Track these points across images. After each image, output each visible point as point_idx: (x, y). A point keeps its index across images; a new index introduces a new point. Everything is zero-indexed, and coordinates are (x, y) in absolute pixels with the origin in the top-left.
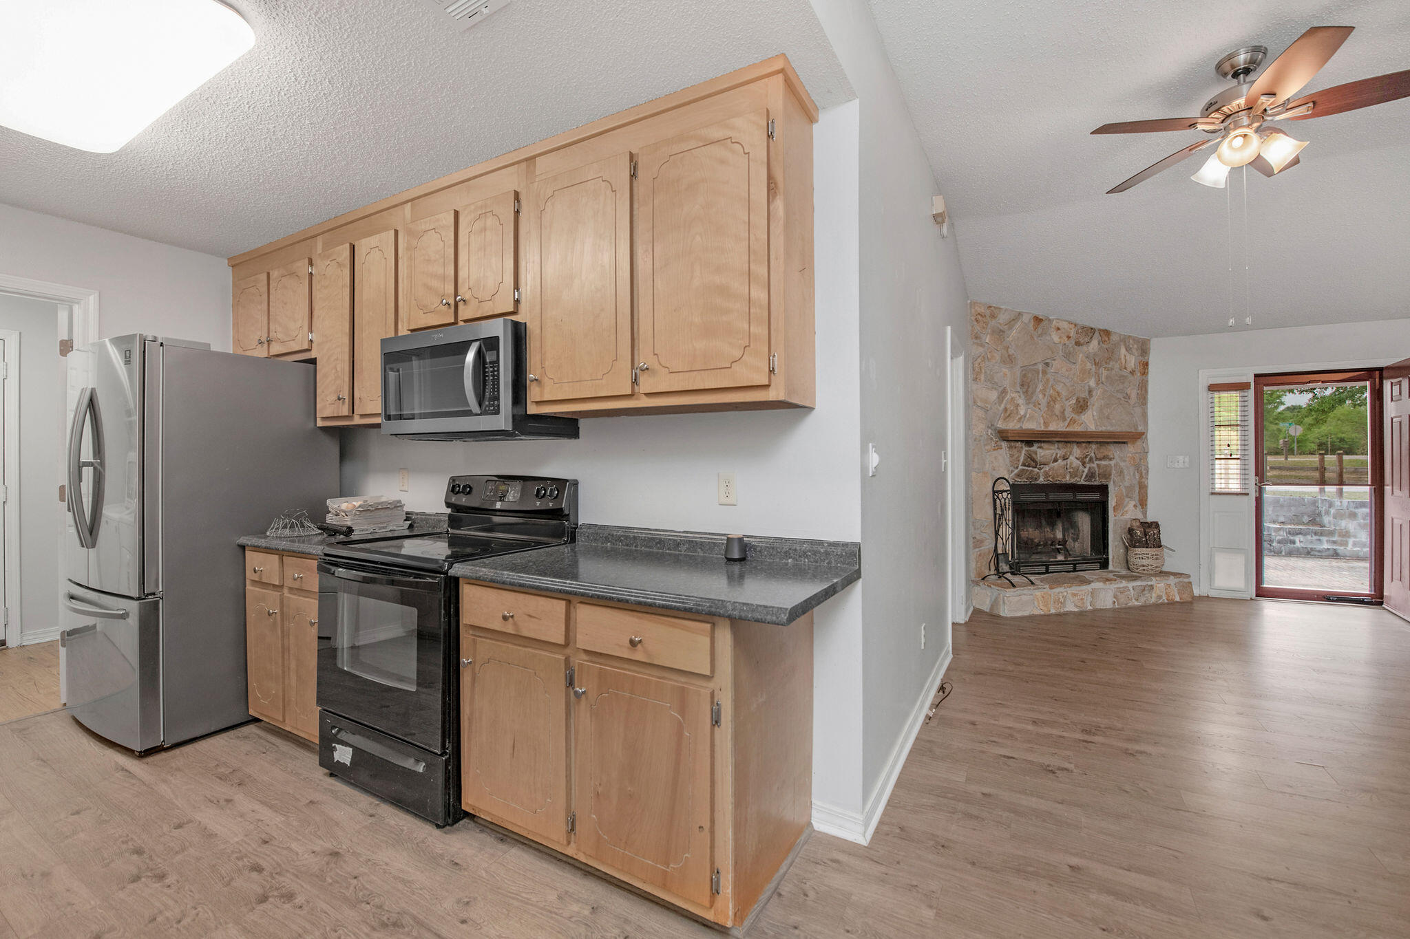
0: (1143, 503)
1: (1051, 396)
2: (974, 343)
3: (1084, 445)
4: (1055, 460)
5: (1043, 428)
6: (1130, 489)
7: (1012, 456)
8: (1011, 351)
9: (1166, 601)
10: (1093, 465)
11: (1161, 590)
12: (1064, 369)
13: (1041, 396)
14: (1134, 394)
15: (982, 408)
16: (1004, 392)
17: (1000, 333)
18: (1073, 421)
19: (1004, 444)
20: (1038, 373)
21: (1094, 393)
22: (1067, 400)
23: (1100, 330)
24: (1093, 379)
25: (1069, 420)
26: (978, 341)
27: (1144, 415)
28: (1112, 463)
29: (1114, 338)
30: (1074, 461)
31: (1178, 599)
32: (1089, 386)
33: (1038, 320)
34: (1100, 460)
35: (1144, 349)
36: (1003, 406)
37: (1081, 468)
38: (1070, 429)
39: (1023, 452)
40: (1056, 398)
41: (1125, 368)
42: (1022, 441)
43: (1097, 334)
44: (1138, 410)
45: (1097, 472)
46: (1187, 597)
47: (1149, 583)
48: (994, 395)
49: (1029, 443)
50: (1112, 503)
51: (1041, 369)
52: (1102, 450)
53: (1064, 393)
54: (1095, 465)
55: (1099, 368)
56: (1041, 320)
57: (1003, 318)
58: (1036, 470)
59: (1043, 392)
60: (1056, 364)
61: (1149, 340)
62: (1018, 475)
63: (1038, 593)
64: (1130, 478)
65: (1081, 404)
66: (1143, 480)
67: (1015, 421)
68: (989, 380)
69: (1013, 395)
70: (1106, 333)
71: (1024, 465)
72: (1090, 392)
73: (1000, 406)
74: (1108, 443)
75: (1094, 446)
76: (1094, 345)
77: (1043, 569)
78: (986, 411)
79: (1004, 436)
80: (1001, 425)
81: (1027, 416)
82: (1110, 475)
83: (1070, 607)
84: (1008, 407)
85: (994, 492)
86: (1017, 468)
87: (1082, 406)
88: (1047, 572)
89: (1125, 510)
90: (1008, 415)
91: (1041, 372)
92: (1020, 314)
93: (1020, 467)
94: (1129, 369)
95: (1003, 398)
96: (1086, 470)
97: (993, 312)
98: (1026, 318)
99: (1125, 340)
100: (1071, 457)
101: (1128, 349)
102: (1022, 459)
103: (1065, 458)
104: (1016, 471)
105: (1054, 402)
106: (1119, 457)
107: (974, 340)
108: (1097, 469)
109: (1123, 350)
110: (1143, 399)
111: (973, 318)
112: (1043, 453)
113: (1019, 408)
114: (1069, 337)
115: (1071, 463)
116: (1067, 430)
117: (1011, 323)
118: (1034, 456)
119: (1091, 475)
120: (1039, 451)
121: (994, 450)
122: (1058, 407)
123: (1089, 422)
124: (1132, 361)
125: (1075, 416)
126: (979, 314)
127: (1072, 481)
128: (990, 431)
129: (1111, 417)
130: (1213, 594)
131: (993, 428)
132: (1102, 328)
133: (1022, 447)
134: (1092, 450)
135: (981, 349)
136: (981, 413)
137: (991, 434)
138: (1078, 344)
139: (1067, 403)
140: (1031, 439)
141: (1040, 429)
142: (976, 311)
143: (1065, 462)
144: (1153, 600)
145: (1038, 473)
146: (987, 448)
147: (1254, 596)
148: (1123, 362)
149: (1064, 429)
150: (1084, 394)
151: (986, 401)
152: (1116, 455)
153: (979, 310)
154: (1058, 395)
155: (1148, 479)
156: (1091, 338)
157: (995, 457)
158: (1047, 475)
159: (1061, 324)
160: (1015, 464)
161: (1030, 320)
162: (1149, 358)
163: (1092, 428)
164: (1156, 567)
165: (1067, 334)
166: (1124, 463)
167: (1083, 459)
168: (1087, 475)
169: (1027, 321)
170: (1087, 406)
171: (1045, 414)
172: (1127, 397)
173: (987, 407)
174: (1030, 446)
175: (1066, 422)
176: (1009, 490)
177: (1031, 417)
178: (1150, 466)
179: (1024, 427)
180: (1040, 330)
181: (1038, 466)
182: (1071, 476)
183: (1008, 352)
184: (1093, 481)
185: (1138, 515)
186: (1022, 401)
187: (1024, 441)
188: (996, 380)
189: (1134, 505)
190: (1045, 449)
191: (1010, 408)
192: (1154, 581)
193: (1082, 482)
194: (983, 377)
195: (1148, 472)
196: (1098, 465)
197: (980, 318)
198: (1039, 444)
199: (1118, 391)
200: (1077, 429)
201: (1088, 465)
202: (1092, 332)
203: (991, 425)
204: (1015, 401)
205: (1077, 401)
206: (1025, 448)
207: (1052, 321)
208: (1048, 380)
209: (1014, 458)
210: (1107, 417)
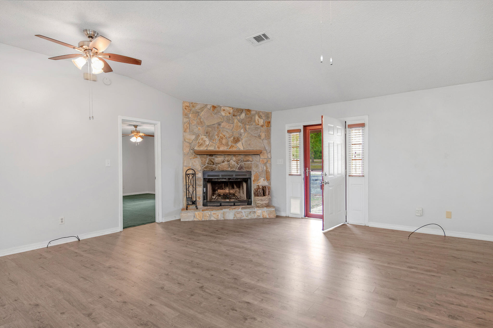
0: (268, 178)
1: (221, 137)
2: (185, 117)
3: (237, 156)
4: (223, 162)
5: (217, 149)
6: (261, 173)
8: (202, 120)
9: (262, 218)
10: (242, 163)
11: (261, 213)
12: (227, 126)
13: (216, 137)
14: (263, 135)
15: (188, 142)
16: (199, 136)
17: (197, 113)
18: (232, 146)
19: (198, 156)
20: (215, 128)
21: (243, 135)
22: (229, 138)
23: (245, 110)
24: (242, 129)
25: (230, 146)
26: (187, 116)
27: (269, 143)
28: (253, 163)
29: (253, 113)
30: (233, 162)
31: (268, 217)
32: (240, 132)
33: (214, 107)
34: (246, 161)
35: (268, 116)
36: (198, 141)
37: (236, 165)
38: (231, 150)
39: (208, 159)
40: (223, 138)
41: (258, 124)
42: (207, 155)
43: (244, 111)
44: (265, 142)
45: (244, 166)
46: (272, 217)
47: (253, 210)
48: (193, 137)
50: (253, 178)
51: (216, 126)
52: (246, 158)
53: (227, 135)
54: (243, 164)
55: (245, 125)
56: (216, 107)
57: (198, 107)
58: (214, 166)
59: (218, 135)
60: (223, 124)
61: (271, 113)
62: (205, 168)
63: (197, 213)
64: (261, 167)
65: (235, 139)
66: (268, 169)
67: (204, 147)
68: (191, 132)
69: (202, 137)
70: (249, 111)
71: (208, 164)
72: (241, 135)
73: (197, 141)
74: (249, 155)
76: (243, 115)
77: (219, 204)
78: (190, 144)
80: (196, 149)
81: (209, 145)
82: (251, 168)
83: (212, 219)
84: (200, 141)
85: (186, 174)
86: (205, 165)
87: (236, 140)
88: (221, 205)
89: (259, 181)
90: (200, 145)
91: (216, 127)
92: (206, 105)
93: (206, 165)
94: (260, 125)
95: (198, 138)
96: (239, 166)
97: (193, 105)
98: (209, 107)
99: (258, 113)
100: (231, 161)
101: (260, 117)
102: (207, 162)
103: (228, 161)
104: (205, 166)
107: (185, 116)
108: (244, 165)
109: (257, 117)
110: (268, 136)
111: (184, 108)
112: (218, 159)
113: (206, 142)
114: (230, 113)
115: (231, 163)
116: (230, 150)
117: (202, 109)
118: (213, 161)
119: (241, 168)
120: (216, 158)
121: (193, 158)
122: (224, 141)
123: (240, 147)
124: (261, 122)
125: (233, 144)
126: (187, 106)
127: (232, 170)
128: (192, 151)
129: (251, 144)
130: (290, 216)
132: (246, 109)
133: (207, 157)
134: (241, 157)
135: (188, 120)
136: (188, 145)
137: (192, 152)
138: (234, 115)
139: (230, 139)
140: (211, 154)
141: (215, 150)
142: (185, 105)
143: (228, 163)
144: (255, 217)
145: (215, 167)
146: (190, 157)
147: (303, 217)
148: (257, 122)
149: (228, 150)
150: (237, 136)
151: (190, 140)
152: (254, 160)
153: (186, 105)
154: (224, 136)
155: (271, 169)
156: (241, 113)
157: (194, 161)
158: (219, 168)
159: (225, 108)
160: (203, 164)
161: (211, 108)
162: (271, 120)
163: (242, 149)
164: (262, 204)
165: (229, 112)
166: (259, 163)
167: (237, 161)
168: (239, 168)
169: (209, 108)
170: (239, 140)
171: (218, 144)
172: (260, 136)
173: (190, 142)
174: (211, 157)
175: (229, 147)
176: (195, 174)
177: (211, 145)
178: (272, 164)
179: (208, 149)
180: (216, 111)
181: (215, 164)
182: (231, 168)
183: (200, 120)
184: (242, 170)
185: (265, 183)
186: (207, 139)
187: (208, 155)
188: (194, 131)
189: (264, 180)
190: (219, 158)
191: (201, 142)
192: (256, 209)
193: (237, 170)
194: (188, 130)
195: (271, 166)
196: (245, 164)
197: (187, 108)
198: (215, 156)
199: (255, 134)
200: (234, 149)
201: (240, 164)
202: (241, 111)
203: (192, 149)
204: (204, 139)
205: (234, 138)
206: (209, 157)
207: (221, 107)
208: (220, 131)
209: (203, 161)
210: (249, 145)
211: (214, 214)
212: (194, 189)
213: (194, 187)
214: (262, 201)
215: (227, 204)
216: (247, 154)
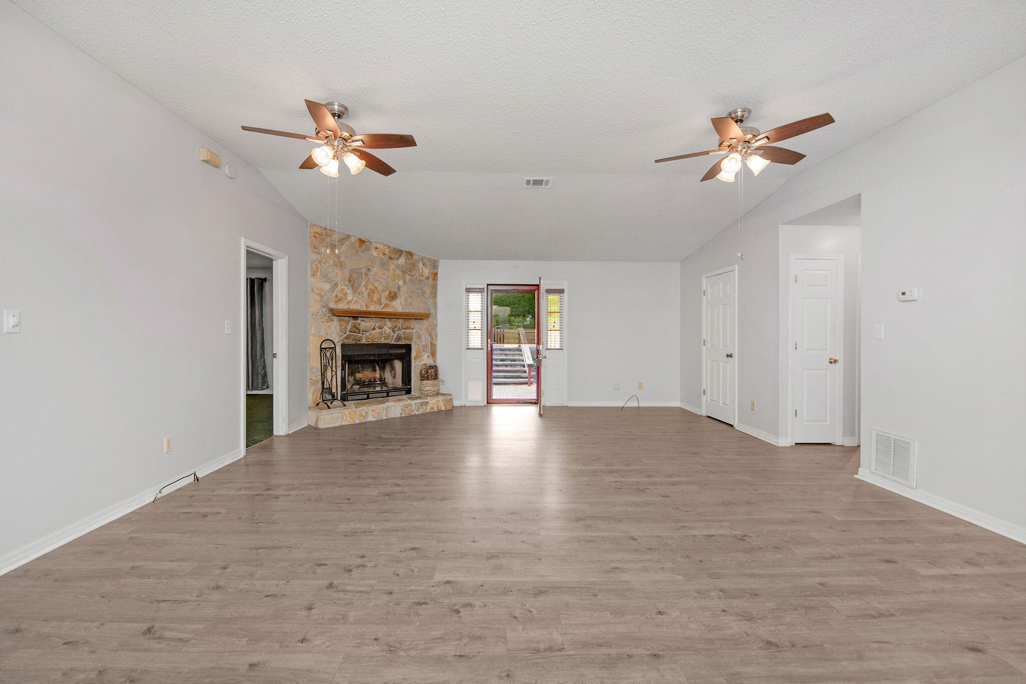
0: (433, 354)
1: (371, 290)
2: (313, 251)
3: (394, 320)
4: (374, 329)
5: (365, 309)
6: (425, 346)
7: (341, 326)
8: (341, 259)
9: (436, 410)
10: (400, 332)
11: (434, 404)
12: (380, 274)
13: (364, 289)
14: (428, 291)
15: (318, 294)
16: (336, 284)
17: (334, 247)
18: (386, 305)
19: (335, 318)
20: (362, 275)
21: (402, 289)
22: (382, 292)
23: (406, 251)
24: (401, 281)
25: (384, 304)
26: (316, 250)
27: (435, 304)
28: (414, 331)
29: (415, 257)
30: (387, 329)
31: (443, 409)
32: (398, 285)
33: (362, 241)
34: (405, 329)
35: (435, 265)
36: (335, 294)
37: (392, 333)
38: (386, 310)
39: (350, 323)
40: (374, 291)
41: (422, 276)
43: (404, 253)
44: (431, 301)
45: (403, 337)
46: (449, 407)
48: (327, 286)
49: (355, 318)
50: (413, 354)
51: (364, 272)
52: (406, 324)
53: (380, 288)
54: (402, 332)
55: (405, 274)
56: (364, 241)
57: (336, 237)
58: (360, 334)
59: (366, 287)
60: (374, 270)
61: (438, 261)
62: (346, 338)
63: (346, 412)
64: (425, 339)
66: (433, 341)
67: (344, 304)
68: (324, 277)
69: (342, 287)
70: (410, 254)
71: (350, 331)
72: (399, 288)
73: (333, 293)
74: (410, 319)
75: (401, 321)
76: (402, 260)
77: (365, 396)
78: (322, 297)
79: (335, 313)
80: (332, 305)
81: (353, 301)
82: (412, 338)
83: (371, 418)
84: (339, 294)
85: (321, 349)
86: (345, 333)
87: (393, 296)
88: (368, 398)
89: (422, 359)
90: (338, 300)
91: (364, 274)
92: (349, 236)
93: (348, 333)
94: (425, 276)
95: (335, 289)
96: (396, 335)
97: (327, 232)
98: (353, 239)
99: (422, 259)
100: (385, 327)
101: (424, 265)
102: (349, 328)
103: (380, 328)
104: (345, 336)
105: (373, 293)
106: (417, 327)
107: (313, 249)
108: (403, 335)
109: (421, 265)
110: (434, 294)
111: (312, 235)
112: (364, 324)
113: (347, 295)
114: (384, 254)
115: (385, 331)
116: (383, 310)
117: (342, 241)
118: (358, 326)
119: (399, 338)
120: (362, 323)
121: (327, 322)
122: (375, 297)
123: (398, 306)
124: (427, 272)
125: (388, 303)
126: (317, 233)
127: (386, 342)
128: (324, 309)
129: (412, 304)
130: (467, 404)
131: (327, 307)
133: (349, 320)
134: (400, 323)
135: (318, 256)
136: (318, 298)
137: (325, 311)
138: (390, 258)
139: (383, 294)
140: (356, 315)
141: (362, 310)
142: (315, 231)
143: (381, 330)
144: (428, 410)
145: (361, 337)
146: (322, 320)
147: (486, 404)
148: (421, 271)
149: (380, 310)
150: (395, 290)
151: (321, 290)
152: (416, 327)
153: (317, 230)
154: (376, 289)
155: (436, 341)
156: (400, 256)
157: (328, 327)
158: (367, 338)
159: (379, 246)
160: (343, 331)
161: (356, 241)
162: (438, 271)
163: (400, 310)
164: (434, 391)
165: (383, 252)
166: (421, 332)
167: (394, 328)
168: (396, 339)
169: (354, 241)
170: (397, 297)
171: (366, 300)
172: (424, 293)
173: (322, 294)
174: (355, 320)
175: (382, 306)
176: (335, 348)
177: (356, 302)
178: (438, 333)
179: (351, 308)
180: (363, 248)
181: (361, 332)
182: (385, 339)
183: (339, 259)
184: (400, 342)
185: (430, 362)
186: (349, 292)
187: (350, 317)
188: (329, 277)
189: (428, 356)
190: (367, 322)
192: (429, 399)
193: (393, 342)
194: (319, 274)
195: (436, 336)
196: (404, 332)
197: (317, 235)
198: (362, 319)
199: (417, 289)
200: (389, 310)
201: (397, 332)
202: (400, 252)
203: (325, 306)
204: (344, 291)
205: (390, 293)
206: (352, 321)
207: (371, 243)
208: (369, 279)
209: (343, 327)
210: (410, 304)
211: (373, 411)
212: (334, 373)
213: (334, 369)
214: (434, 386)
215: (377, 395)
216: (408, 317)
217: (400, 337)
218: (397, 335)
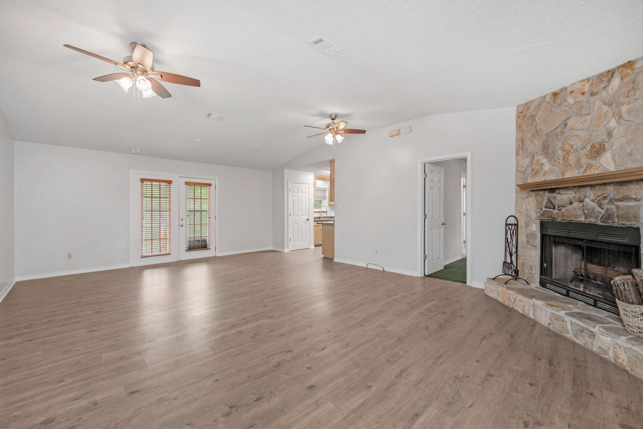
2: (518, 132)
4: (571, 203)
5: (561, 177)
8: (538, 128)
10: (612, 205)
12: (579, 124)
13: (560, 152)
15: (520, 172)
16: (534, 157)
17: (532, 118)
18: (590, 166)
19: (533, 194)
20: (558, 135)
21: (615, 133)
22: (581, 149)
24: (613, 120)
25: (585, 166)
26: (521, 129)
30: (590, 203)
32: (608, 129)
33: (555, 95)
36: (532, 167)
37: (597, 209)
38: (588, 173)
39: (546, 198)
40: (570, 151)
42: (544, 190)
43: (617, 72)
45: (616, 214)
48: (527, 161)
49: (552, 190)
51: (560, 130)
52: (622, 191)
54: (613, 207)
55: (618, 107)
56: (558, 93)
57: (533, 107)
58: (556, 211)
59: (563, 149)
60: (570, 123)
62: (543, 215)
67: (540, 176)
68: (524, 153)
69: (538, 158)
70: (629, 65)
71: (546, 207)
72: (609, 134)
75: (611, 187)
76: (615, 84)
78: (523, 173)
80: (529, 180)
81: (549, 171)
85: (507, 225)
86: (541, 209)
87: (598, 150)
88: (567, 295)
90: (535, 173)
91: (560, 133)
92: (545, 97)
93: (544, 209)
95: (532, 162)
96: (603, 212)
97: (527, 106)
98: (548, 98)
100: (586, 199)
102: (544, 203)
103: (581, 201)
104: (541, 212)
105: (568, 154)
107: (518, 130)
108: (615, 210)
111: (517, 117)
112: (562, 197)
113: (543, 166)
114: (583, 94)
115: (587, 205)
116: (585, 174)
117: (538, 108)
118: (553, 201)
119: (607, 217)
120: (558, 196)
121: (527, 198)
122: (572, 159)
123: (607, 163)
125: (591, 162)
127: (587, 221)
132: (622, 64)
133: (544, 194)
134: (610, 190)
135: (521, 134)
138: (592, 94)
139: (583, 152)
140: (550, 188)
141: (558, 179)
142: (519, 111)
143: (581, 204)
145: (558, 213)
146: (522, 196)
149: (581, 175)
150: (599, 139)
151: (523, 166)
154: (572, 148)
156: (609, 81)
157: (528, 203)
158: (563, 215)
159: (575, 87)
160: (539, 206)
161: (551, 99)
163: (612, 168)
165: (581, 92)
167: (600, 200)
168: (602, 217)
169: (548, 100)
170: (604, 149)
171: (561, 167)
173: (523, 170)
174: (551, 193)
175: (582, 170)
177: (552, 171)
179: (546, 179)
180: (559, 101)
181: (556, 207)
182: (586, 218)
183: (536, 129)
184: (610, 223)
186: (544, 161)
187: (546, 190)
188: (529, 151)
190: (564, 194)
191: (536, 167)
193: (599, 223)
194: (521, 152)
196: (617, 207)
197: (521, 115)
198: (558, 191)
200: (595, 172)
201: (607, 206)
202: (609, 76)
204: (540, 162)
205: (593, 146)
206: (547, 194)
207: (568, 89)
208: (565, 138)
209: (538, 202)
210: (630, 154)
215: (580, 296)
217: (609, 215)
218: (606, 211)
